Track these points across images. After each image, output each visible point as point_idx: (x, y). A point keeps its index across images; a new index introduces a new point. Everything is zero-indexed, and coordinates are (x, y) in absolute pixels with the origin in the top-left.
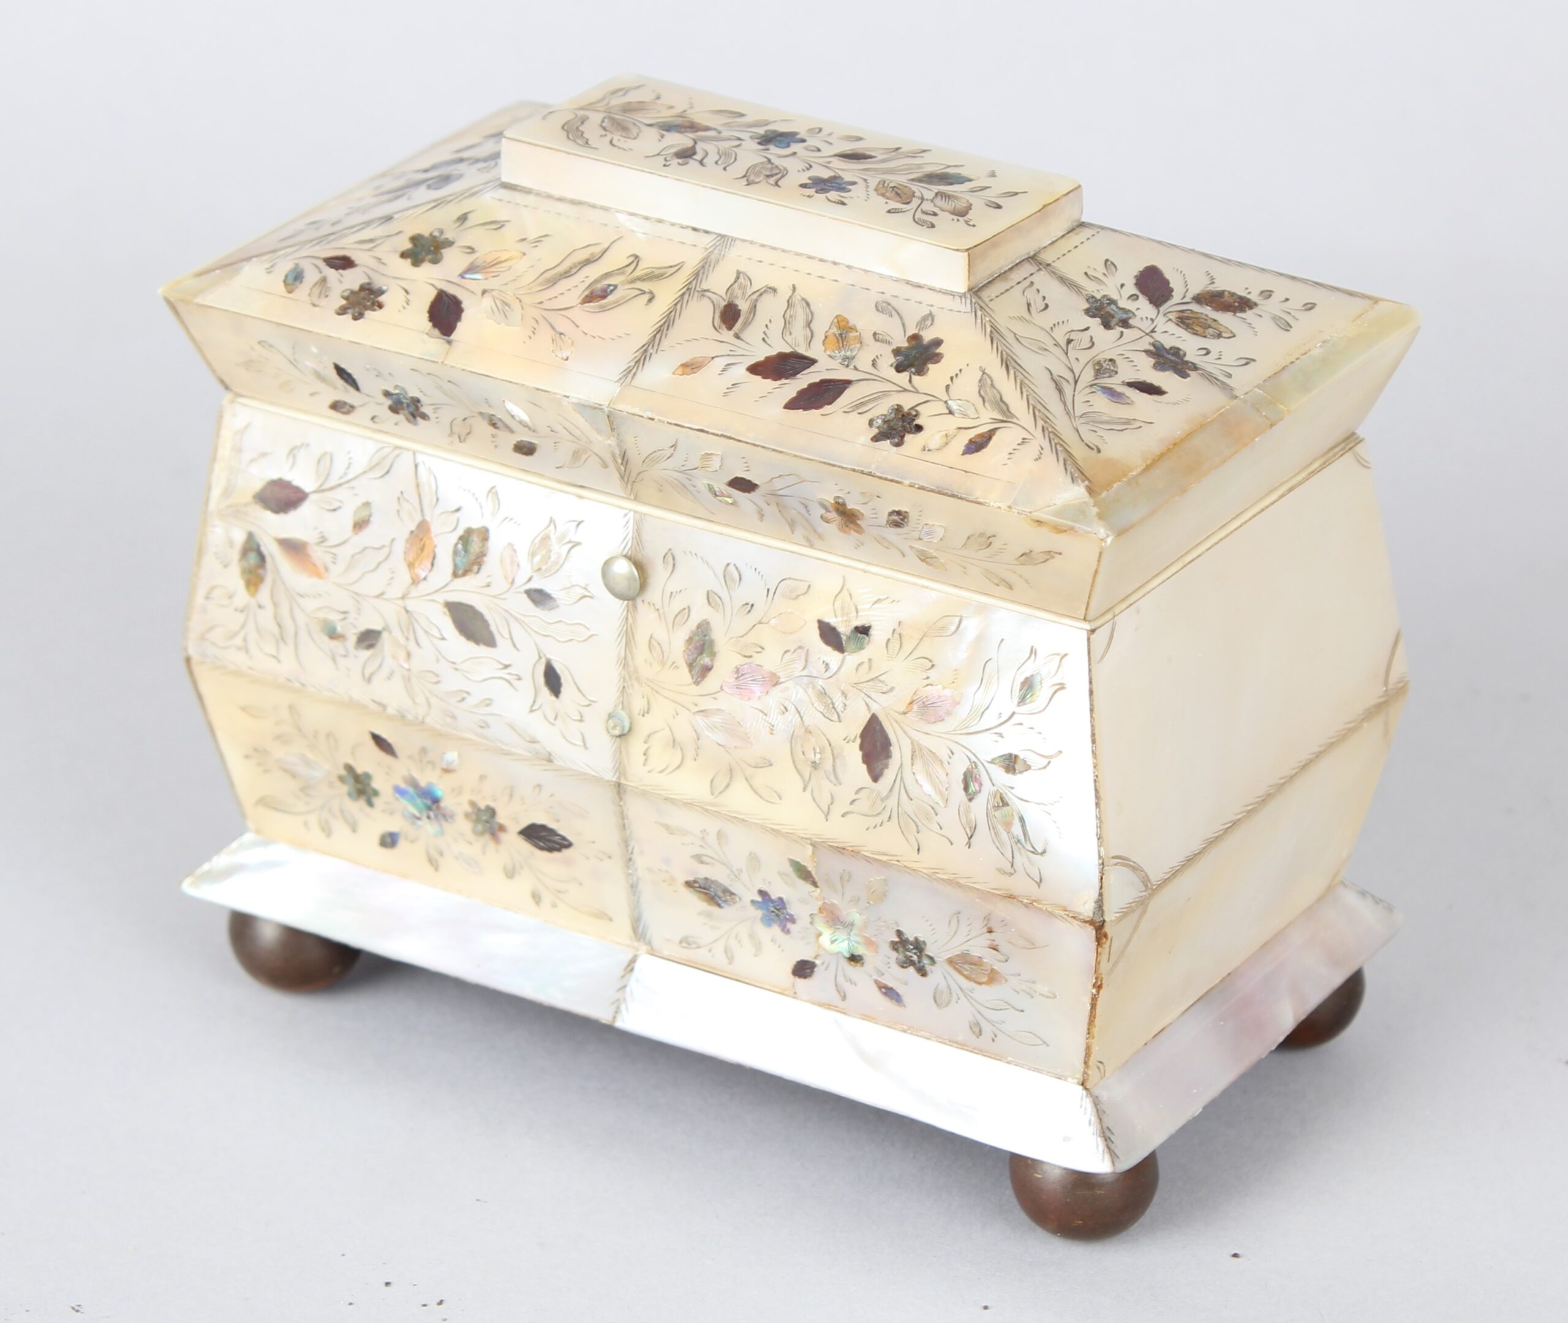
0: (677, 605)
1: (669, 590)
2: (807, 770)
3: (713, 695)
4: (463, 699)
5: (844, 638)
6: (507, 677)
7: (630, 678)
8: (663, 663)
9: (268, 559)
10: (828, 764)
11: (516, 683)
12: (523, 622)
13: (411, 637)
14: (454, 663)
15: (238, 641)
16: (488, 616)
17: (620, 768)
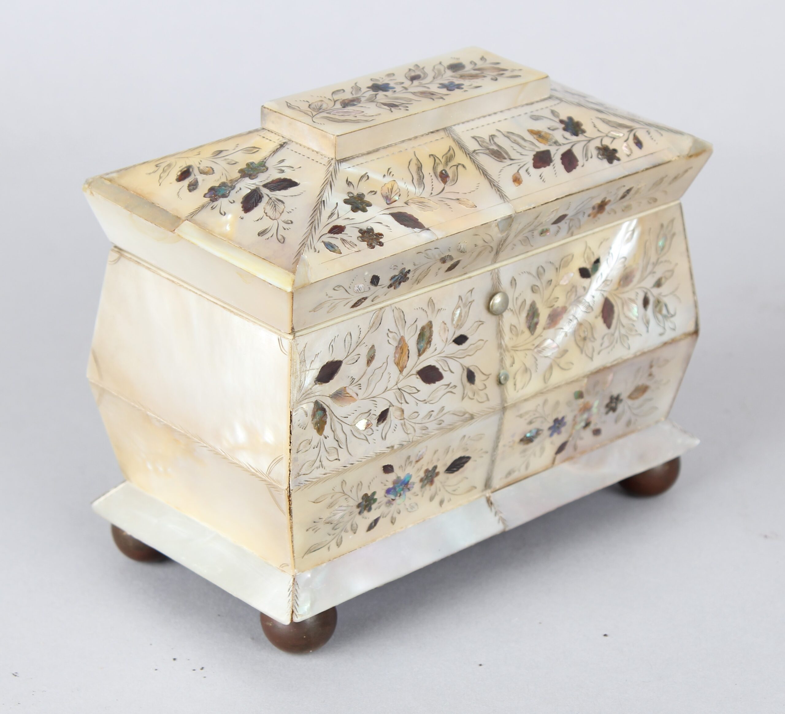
0: (519, 302)
1: (516, 296)
2: (581, 344)
3: (540, 336)
4: (431, 415)
5: (590, 270)
6: (450, 390)
7: (504, 351)
8: (517, 335)
9: (327, 409)
10: (590, 335)
11: (453, 390)
12: (454, 357)
13: (403, 401)
14: (425, 400)
15: (318, 463)
16: (438, 366)
17: (503, 400)
